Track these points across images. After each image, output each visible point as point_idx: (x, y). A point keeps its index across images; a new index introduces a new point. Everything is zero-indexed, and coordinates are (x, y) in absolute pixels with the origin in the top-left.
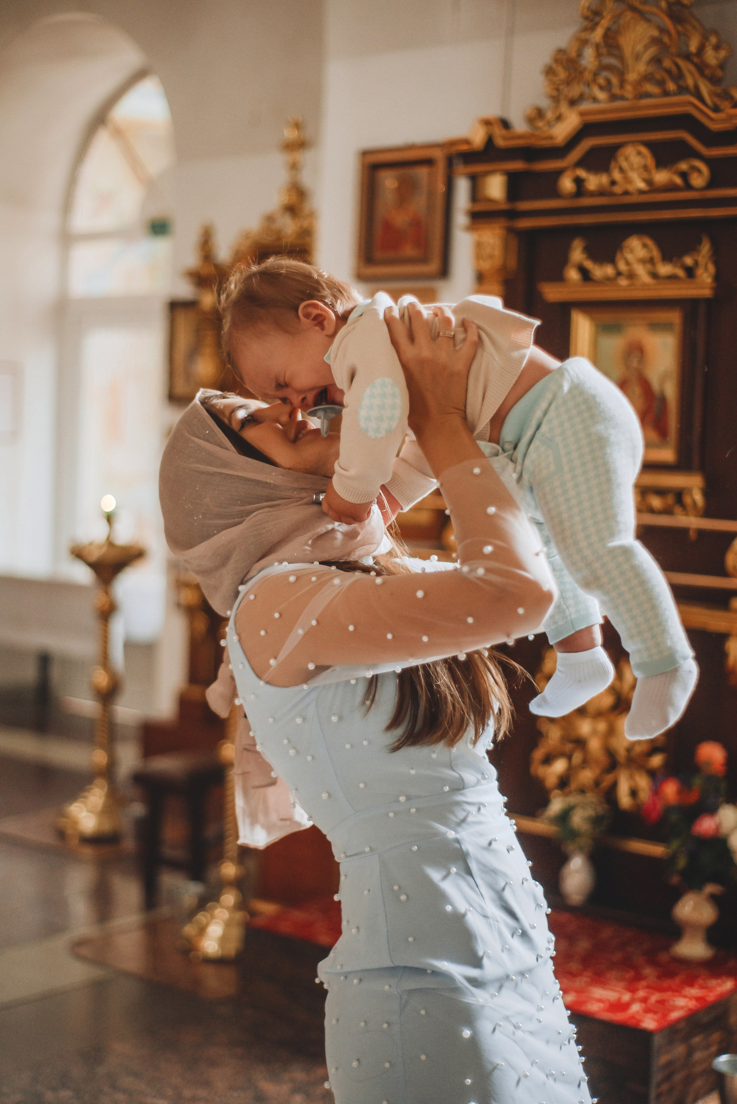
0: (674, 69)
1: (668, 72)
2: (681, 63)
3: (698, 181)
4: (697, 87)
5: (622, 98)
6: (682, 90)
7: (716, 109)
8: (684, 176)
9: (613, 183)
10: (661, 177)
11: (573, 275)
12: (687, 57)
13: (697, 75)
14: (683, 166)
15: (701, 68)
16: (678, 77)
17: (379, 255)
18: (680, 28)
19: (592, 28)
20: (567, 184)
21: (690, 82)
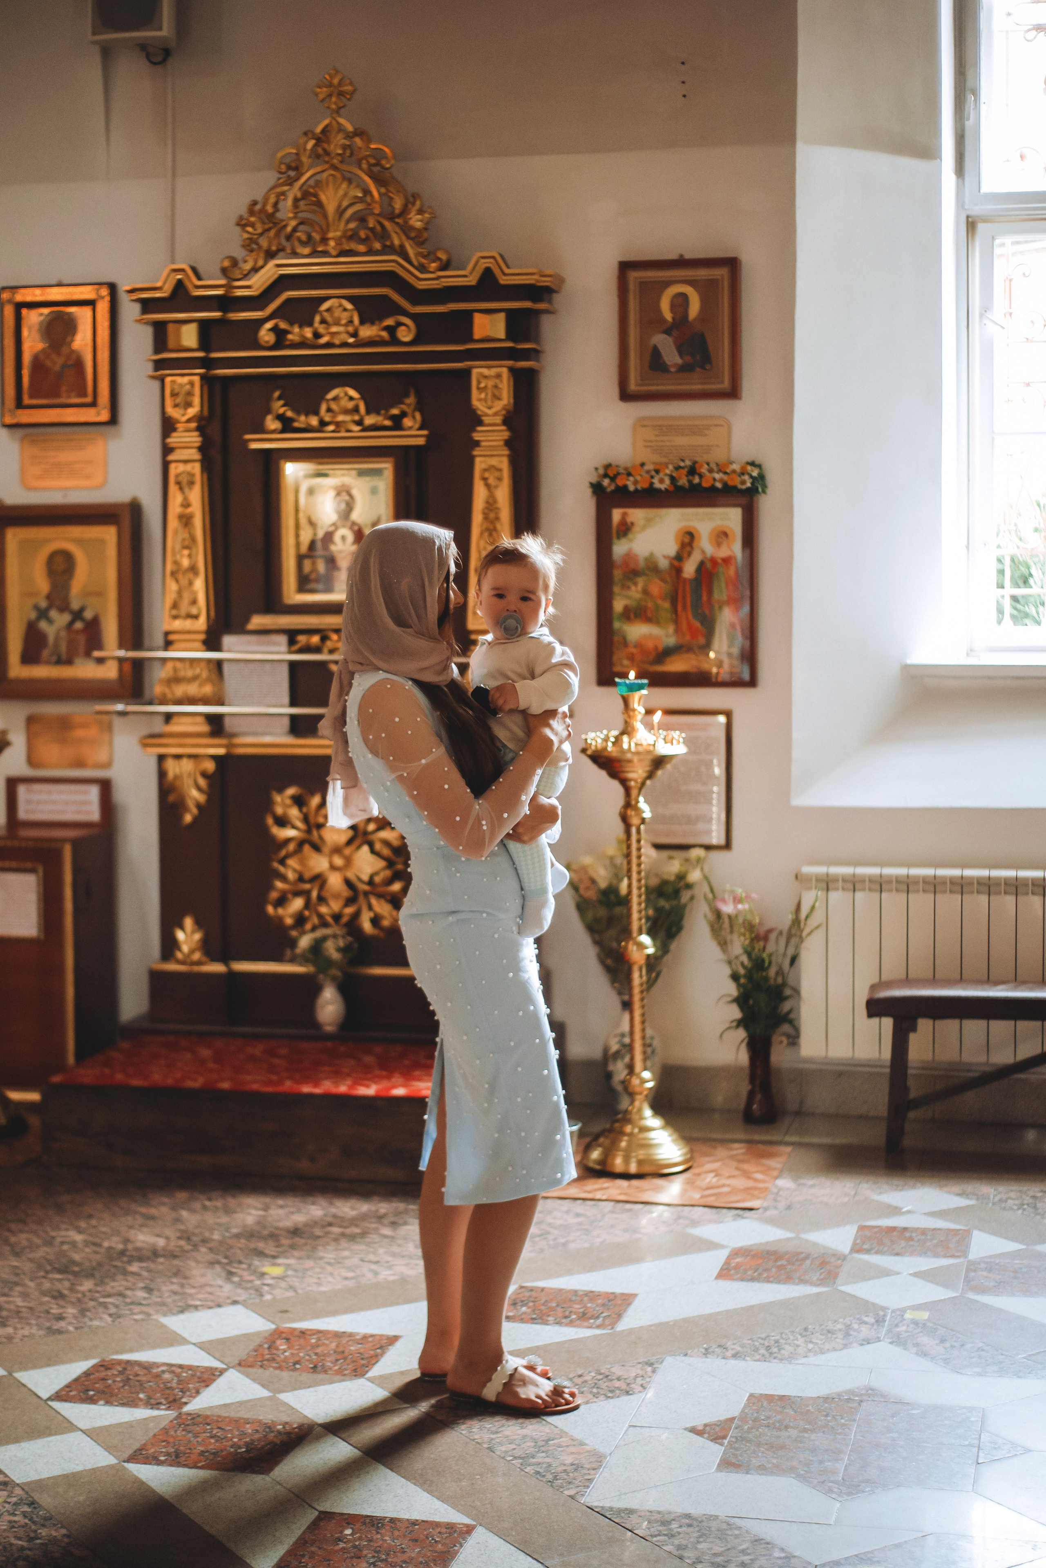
0: (379, 228)
1: (372, 230)
2: (387, 224)
3: (405, 335)
4: (402, 246)
5: (325, 254)
6: (388, 249)
7: (422, 268)
8: (391, 330)
9: (317, 335)
10: (367, 332)
11: (272, 423)
12: (392, 218)
13: (404, 237)
14: (390, 322)
15: (406, 229)
16: (384, 235)
17: (27, 401)
18: (383, 190)
19: (290, 182)
20: (266, 335)
21: (397, 242)
